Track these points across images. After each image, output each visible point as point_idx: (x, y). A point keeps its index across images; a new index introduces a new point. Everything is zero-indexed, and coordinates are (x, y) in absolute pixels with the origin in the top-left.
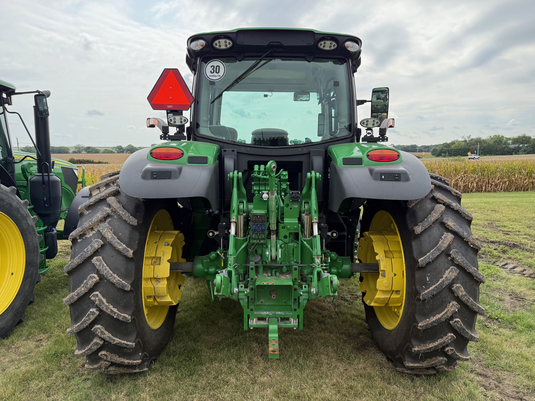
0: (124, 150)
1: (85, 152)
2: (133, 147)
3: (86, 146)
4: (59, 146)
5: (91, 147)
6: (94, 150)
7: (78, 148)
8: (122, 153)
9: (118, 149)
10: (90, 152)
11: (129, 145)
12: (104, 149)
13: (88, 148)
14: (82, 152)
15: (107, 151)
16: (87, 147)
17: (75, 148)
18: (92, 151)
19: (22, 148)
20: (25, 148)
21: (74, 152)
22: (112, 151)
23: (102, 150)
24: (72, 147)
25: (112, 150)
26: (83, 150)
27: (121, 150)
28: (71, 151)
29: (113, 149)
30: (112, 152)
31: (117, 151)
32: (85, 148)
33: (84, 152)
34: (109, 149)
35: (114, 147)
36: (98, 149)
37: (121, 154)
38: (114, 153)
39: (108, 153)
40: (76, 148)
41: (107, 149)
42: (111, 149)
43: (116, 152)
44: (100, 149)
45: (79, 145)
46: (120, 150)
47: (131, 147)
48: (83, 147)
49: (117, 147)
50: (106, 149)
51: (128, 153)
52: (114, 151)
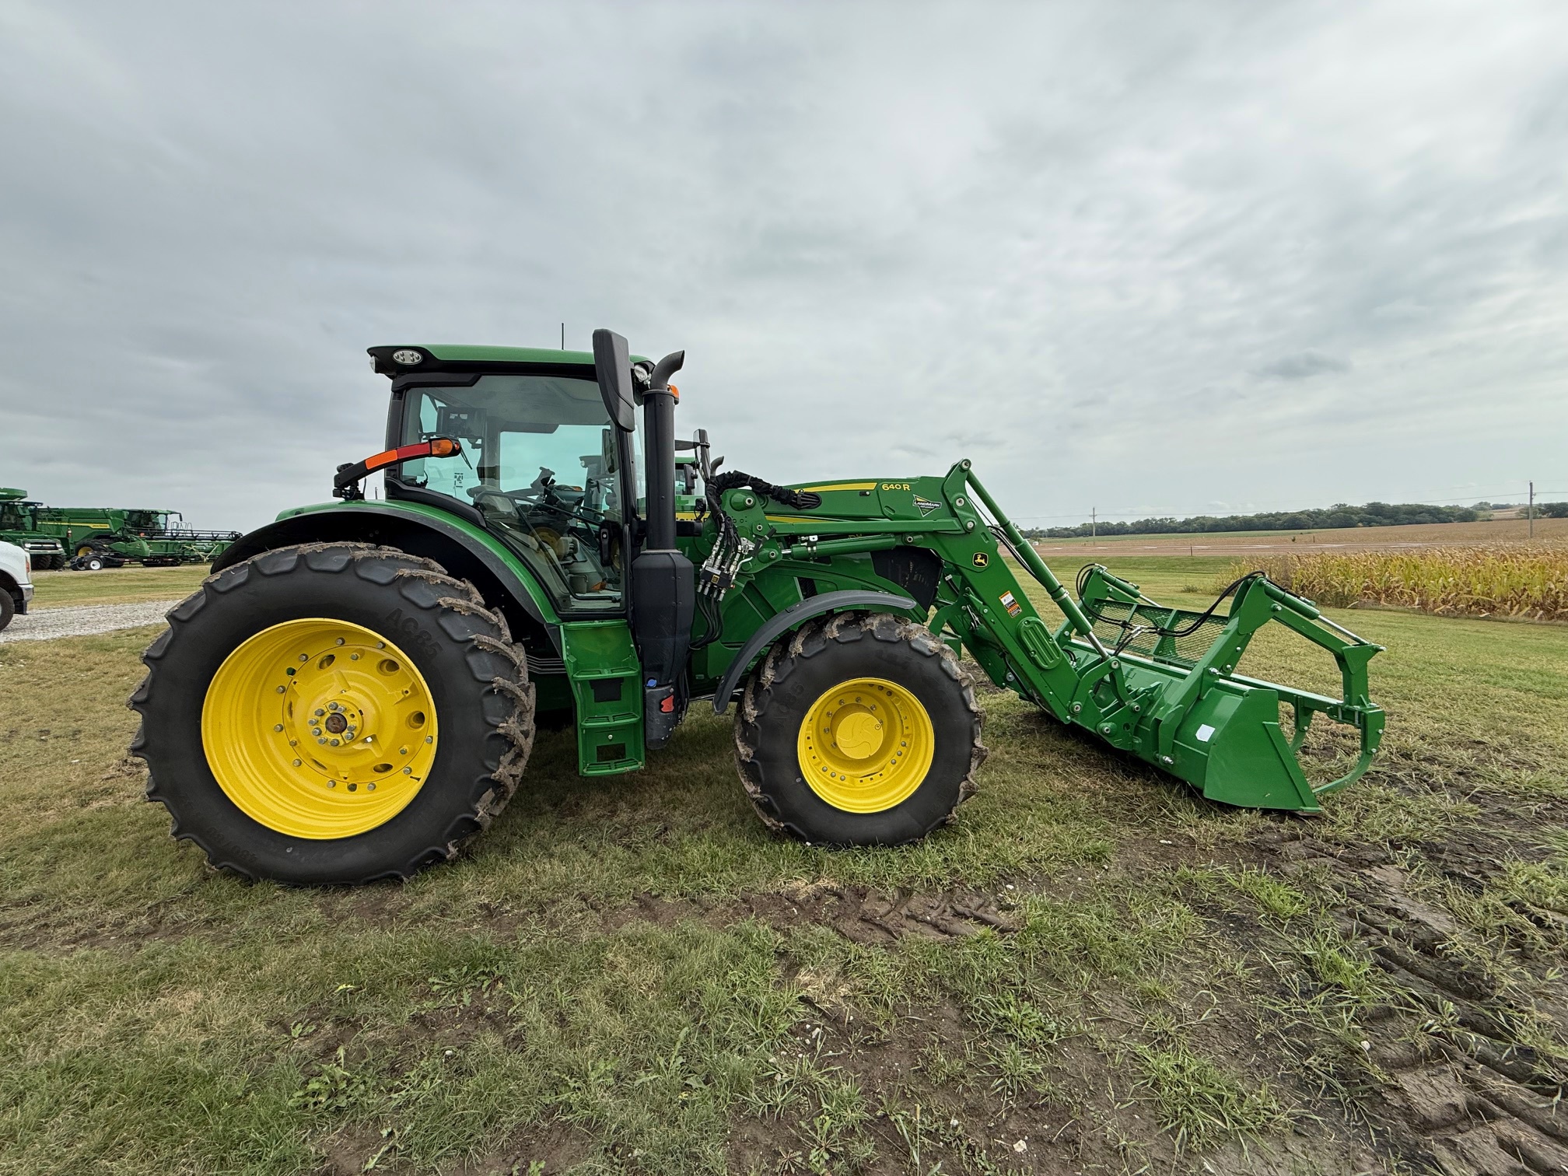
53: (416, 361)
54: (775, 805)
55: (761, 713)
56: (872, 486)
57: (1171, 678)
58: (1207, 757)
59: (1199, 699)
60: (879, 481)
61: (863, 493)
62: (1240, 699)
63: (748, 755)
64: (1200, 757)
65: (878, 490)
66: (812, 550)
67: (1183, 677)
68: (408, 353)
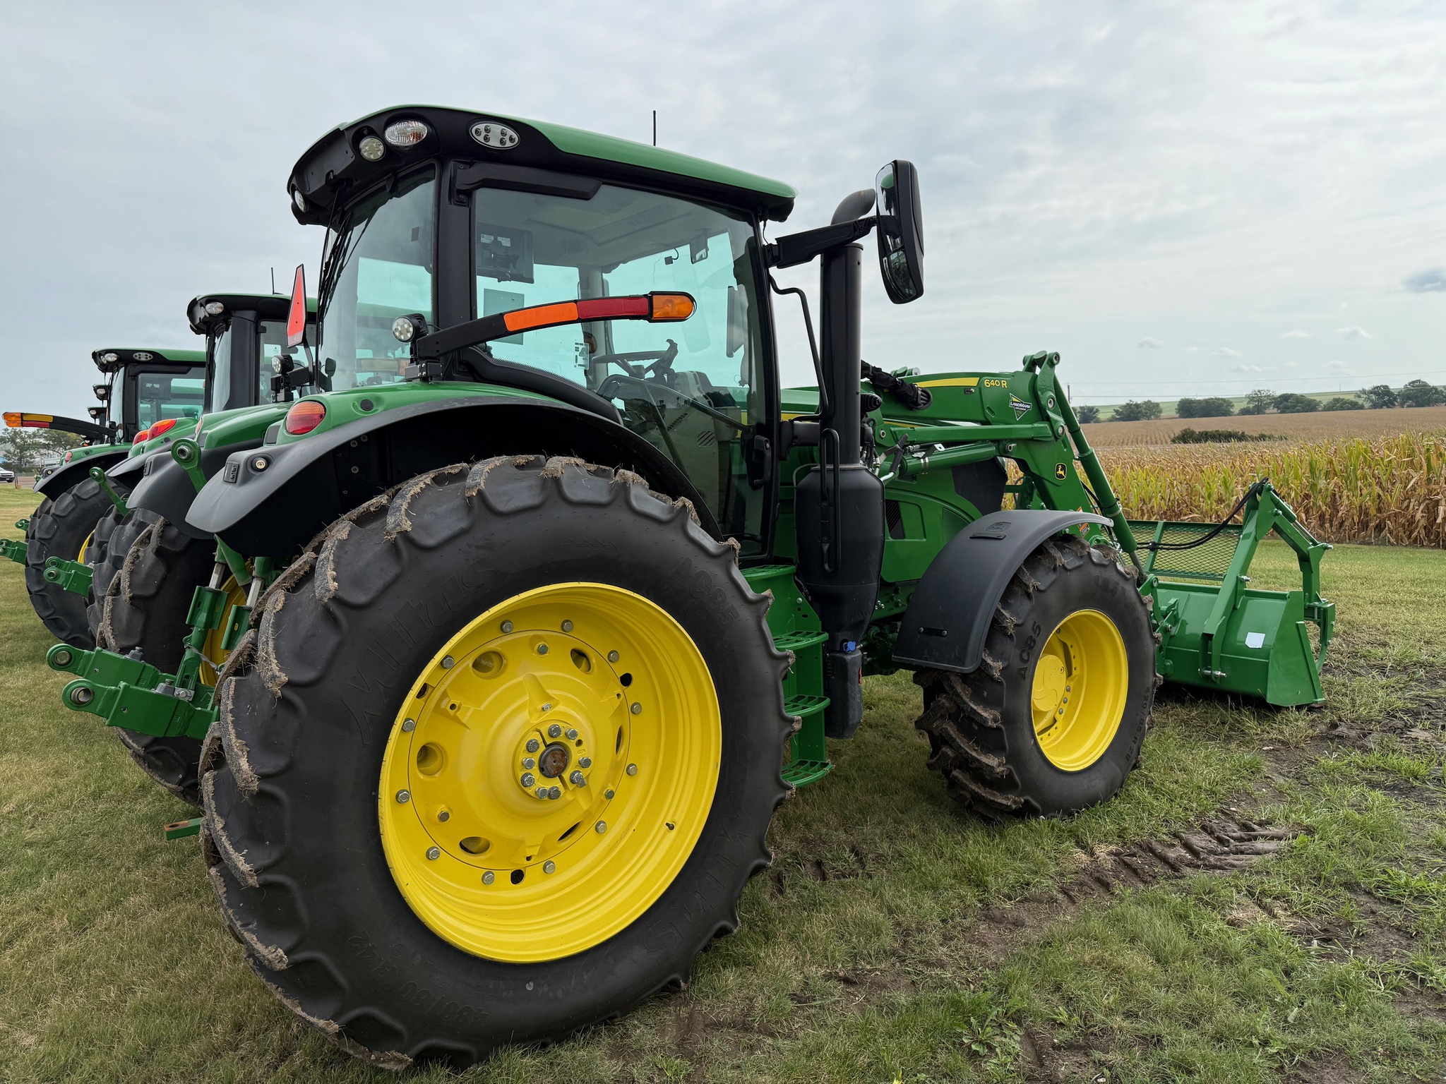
0: (1395, 399)
1: (1275, 410)
2: (1425, 385)
3: (1279, 393)
4: (1207, 398)
5: (1292, 395)
6: (1302, 403)
7: (1258, 401)
8: (1388, 407)
9: (1374, 397)
10: (1289, 408)
11: (1413, 382)
12: (1331, 398)
13: (1286, 397)
14: (1267, 411)
15: (1339, 404)
16: (1280, 397)
17: (1248, 400)
18: (1294, 407)
19: (1117, 408)
20: (1125, 406)
21: (1245, 412)
22: (1356, 403)
23: (1325, 401)
24: (1240, 400)
25: (1357, 400)
26: (1269, 404)
27: (1386, 398)
28: (1236, 410)
29: (1359, 397)
30: (1354, 406)
31: (1372, 401)
32: (1274, 399)
33: (1272, 410)
34: (1347, 397)
35: (1364, 392)
36: (1313, 398)
37: (1385, 410)
38: (1362, 407)
39: (1342, 408)
40: (1251, 399)
41: (1341, 397)
42: (1352, 398)
43: (1367, 405)
44: (1318, 399)
45: (1259, 391)
46: (1383, 398)
47: (1421, 386)
48: (1269, 396)
49: (1375, 388)
50: (1337, 397)
51: (1409, 406)
52: (1360, 401)
53: (508, 144)
54: (1016, 777)
55: (1006, 664)
56: (973, 382)
57: (1188, 593)
58: (1268, 663)
59: (1235, 608)
60: (980, 375)
61: (967, 390)
62: (1283, 603)
63: (995, 720)
64: (1259, 664)
65: (980, 387)
66: (925, 463)
67: (1216, 591)
68: (496, 128)
